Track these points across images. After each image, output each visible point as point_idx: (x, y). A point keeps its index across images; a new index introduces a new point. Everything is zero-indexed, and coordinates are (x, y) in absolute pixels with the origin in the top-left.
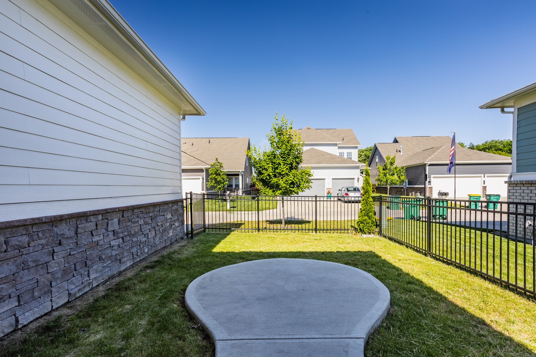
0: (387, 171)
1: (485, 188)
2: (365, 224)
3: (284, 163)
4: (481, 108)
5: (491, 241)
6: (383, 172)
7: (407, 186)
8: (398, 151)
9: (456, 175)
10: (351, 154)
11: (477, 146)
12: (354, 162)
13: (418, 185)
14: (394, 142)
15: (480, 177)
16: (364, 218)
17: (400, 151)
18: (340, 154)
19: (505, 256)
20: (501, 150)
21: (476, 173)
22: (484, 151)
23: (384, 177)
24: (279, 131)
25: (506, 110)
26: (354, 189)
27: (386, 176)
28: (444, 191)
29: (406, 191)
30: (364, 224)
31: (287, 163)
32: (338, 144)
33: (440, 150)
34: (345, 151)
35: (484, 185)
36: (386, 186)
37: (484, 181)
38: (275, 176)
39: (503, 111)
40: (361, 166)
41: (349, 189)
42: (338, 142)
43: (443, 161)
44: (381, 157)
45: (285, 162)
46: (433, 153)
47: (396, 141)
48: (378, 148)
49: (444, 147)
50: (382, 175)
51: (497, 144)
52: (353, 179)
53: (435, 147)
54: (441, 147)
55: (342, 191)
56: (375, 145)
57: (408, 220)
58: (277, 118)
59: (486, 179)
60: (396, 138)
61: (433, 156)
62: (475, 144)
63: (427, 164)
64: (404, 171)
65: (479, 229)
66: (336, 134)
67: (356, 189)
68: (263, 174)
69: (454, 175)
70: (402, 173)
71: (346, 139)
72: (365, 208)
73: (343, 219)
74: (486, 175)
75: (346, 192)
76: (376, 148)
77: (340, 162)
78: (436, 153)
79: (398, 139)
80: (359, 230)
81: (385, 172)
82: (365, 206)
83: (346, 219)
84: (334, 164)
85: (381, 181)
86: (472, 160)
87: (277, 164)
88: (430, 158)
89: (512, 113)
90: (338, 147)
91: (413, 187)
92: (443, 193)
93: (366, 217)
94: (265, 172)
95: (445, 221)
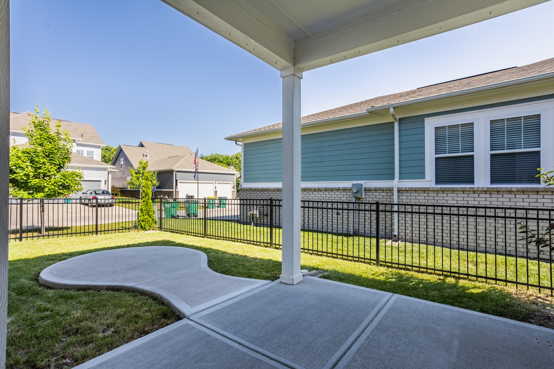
0: (141, 175)
1: (216, 192)
2: (147, 222)
3: (50, 163)
4: (226, 139)
5: (233, 225)
6: (136, 175)
7: (155, 190)
8: (144, 155)
9: (199, 182)
10: (92, 153)
11: (206, 157)
12: (97, 162)
13: (166, 189)
14: (139, 146)
15: (213, 183)
16: (146, 217)
17: (146, 156)
18: (77, 152)
19: (242, 232)
20: (222, 162)
21: (210, 181)
22: (211, 162)
23: (137, 181)
24: (40, 126)
25: (238, 143)
26: (102, 192)
27: (138, 180)
28: (190, 194)
29: (155, 194)
30: (145, 222)
31: (55, 163)
32: (77, 140)
33: (184, 159)
34: (85, 150)
35: (216, 190)
36: (138, 190)
37: (216, 187)
38: (35, 177)
39: (236, 143)
40: (109, 168)
41: (97, 192)
42: (77, 138)
43: (187, 169)
44: (126, 160)
45: (52, 162)
46: (179, 161)
47: (142, 145)
48: (124, 150)
49: (186, 157)
50: (135, 179)
51: (220, 157)
52: (100, 181)
53: (179, 155)
54: (184, 156)
55: (87, 194)
56: (120, 147)
57: (169, 219)
58: (38, 111)
59: (217, 185)
60: (142, 142)
61: (179, 164)
62: (205, 155)
63: (174, 171)
64: (156, 176)
65: (222, 220)
66: (71, 128)
67: (105, 192)
68: (16, 173)
69: (197, 182)
70: (154, 178)
71: (86, 136)
72: (145, 208)
73: (106, 222)
74: (217, 182)
75: (94, 195)
76: (121, 150)
77: (83, 162)
78: (181, 162)
79: (144, 144)
80: (140, 228)
81: (138, 175)
82: (145, 207)
83: (110, 222)
84: (76, 163)
85: (134, 185)
86: (208, 170)
87: (40, 164)
88: (176, 165)
89: (241, 145)
90: (77, 143)
91: (162, 191)
92: (190, 196)
93: (147, 216)
94: (20, 171)
95: (197, 218)
